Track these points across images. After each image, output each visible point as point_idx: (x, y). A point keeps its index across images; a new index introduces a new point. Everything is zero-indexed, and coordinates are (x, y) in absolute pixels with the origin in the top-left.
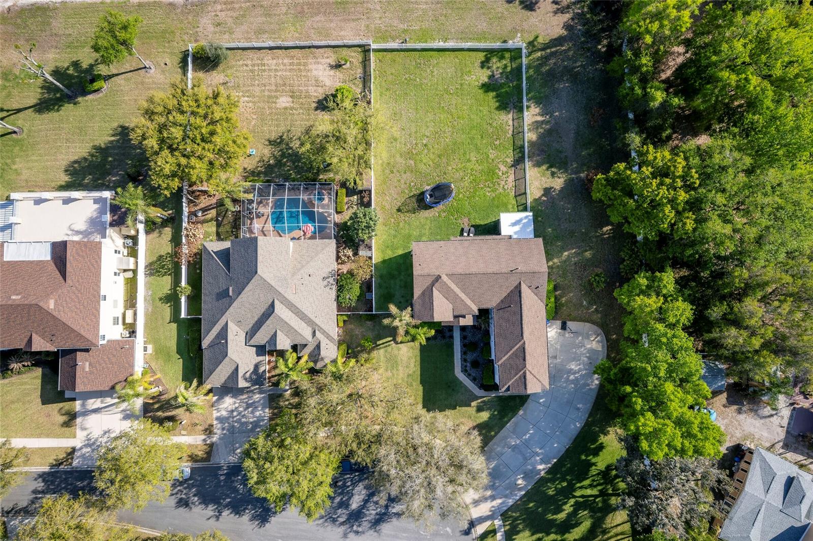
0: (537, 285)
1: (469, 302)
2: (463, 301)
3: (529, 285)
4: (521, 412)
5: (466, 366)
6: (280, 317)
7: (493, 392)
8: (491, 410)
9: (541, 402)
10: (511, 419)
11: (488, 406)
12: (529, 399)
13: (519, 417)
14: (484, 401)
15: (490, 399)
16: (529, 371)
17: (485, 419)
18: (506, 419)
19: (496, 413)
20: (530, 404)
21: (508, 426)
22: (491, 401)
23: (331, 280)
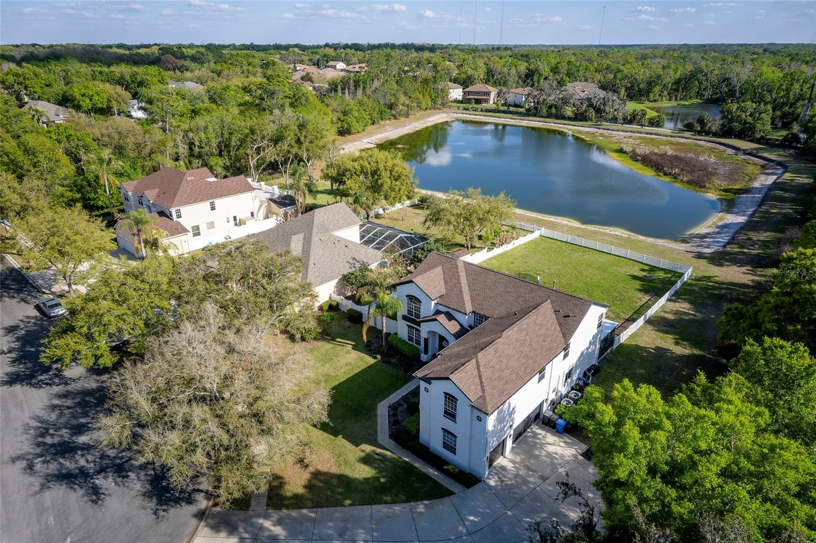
0: (568, 312)
1: (467, 298)
2: (461, 292)
3: (557, 309)
4: (421, 508)
5: (400, 405)
6: (290, 243)
7: (407, 452)
8: (381, 472)
9: (469, 520)
10: (394, 502)
11: (382, 465)
12: (447, 498)
13: (408, 509)
14: (384, 456)
15: (394, 458)
16: (477, 362)
17: (357, 476)
18: (389, 499)
19: (382, 480)
20: (443, 506)
21: (376, 507)
22: (392, 462)
23: (358, 265)
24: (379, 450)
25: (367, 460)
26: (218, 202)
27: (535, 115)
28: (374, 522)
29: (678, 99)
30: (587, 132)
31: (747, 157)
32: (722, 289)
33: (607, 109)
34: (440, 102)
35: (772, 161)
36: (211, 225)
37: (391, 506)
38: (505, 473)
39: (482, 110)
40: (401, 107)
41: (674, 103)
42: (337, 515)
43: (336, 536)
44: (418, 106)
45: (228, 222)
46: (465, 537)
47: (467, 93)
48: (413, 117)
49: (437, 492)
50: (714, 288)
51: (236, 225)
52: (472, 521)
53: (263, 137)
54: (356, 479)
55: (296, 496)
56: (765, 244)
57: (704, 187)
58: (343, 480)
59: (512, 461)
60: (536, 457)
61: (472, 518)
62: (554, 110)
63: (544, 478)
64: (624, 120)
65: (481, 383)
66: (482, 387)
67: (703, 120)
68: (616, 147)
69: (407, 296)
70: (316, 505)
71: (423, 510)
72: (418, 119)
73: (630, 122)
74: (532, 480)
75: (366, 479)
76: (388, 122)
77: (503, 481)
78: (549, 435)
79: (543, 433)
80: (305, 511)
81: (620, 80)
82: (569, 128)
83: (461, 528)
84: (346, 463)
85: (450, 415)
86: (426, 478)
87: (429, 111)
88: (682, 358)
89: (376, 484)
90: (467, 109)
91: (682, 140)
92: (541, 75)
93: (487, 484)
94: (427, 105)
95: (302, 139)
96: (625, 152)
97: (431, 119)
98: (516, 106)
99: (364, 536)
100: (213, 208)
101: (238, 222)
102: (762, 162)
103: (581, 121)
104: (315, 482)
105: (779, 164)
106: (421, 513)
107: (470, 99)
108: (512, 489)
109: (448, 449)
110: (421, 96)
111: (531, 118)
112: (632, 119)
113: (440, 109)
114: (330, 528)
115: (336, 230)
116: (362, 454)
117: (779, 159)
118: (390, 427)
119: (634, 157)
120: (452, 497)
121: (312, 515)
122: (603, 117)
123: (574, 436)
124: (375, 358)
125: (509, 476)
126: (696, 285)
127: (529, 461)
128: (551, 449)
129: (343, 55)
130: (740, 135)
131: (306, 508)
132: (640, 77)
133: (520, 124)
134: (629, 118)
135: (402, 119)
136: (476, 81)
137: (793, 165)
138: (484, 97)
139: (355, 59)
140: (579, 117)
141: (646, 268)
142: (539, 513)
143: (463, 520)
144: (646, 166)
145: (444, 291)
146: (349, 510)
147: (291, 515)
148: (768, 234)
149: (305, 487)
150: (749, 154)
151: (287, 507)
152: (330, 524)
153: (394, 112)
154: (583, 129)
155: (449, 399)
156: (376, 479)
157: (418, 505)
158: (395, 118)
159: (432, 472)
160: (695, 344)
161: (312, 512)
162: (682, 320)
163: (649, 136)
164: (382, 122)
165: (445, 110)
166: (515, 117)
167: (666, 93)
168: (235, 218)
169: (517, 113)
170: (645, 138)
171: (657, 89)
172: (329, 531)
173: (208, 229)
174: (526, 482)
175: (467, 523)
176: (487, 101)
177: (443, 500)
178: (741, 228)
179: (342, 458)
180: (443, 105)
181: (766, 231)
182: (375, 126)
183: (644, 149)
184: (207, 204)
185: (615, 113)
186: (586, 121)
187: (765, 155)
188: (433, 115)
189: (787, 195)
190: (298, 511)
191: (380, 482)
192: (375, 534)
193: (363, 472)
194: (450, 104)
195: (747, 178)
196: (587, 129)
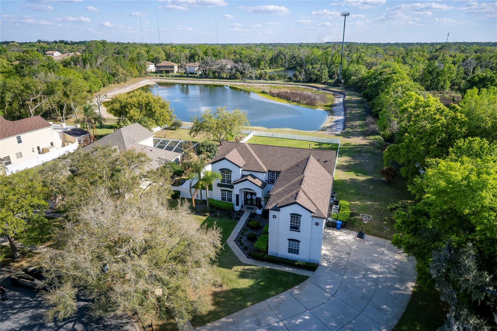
0: (325, 159)
1: (261, 163)
3: (318, 159)
4: (296, 291)
5: (241, 238)
7: (265, 263)
8: (257, 279)
9: (327, 289)
10: (277, 294)
11: (255, 275)
12: (306, 280)
13: (288, 294)
14: (253, 270)
15: (260, 269)
16: (303, 191)
17: (244, 286)
18: (273, 293)
19: (262, 283)
20: (307, 285)
21: (269, 300)
22: (260, 272)
23: (163, 162)
24: (247, 267)
25: (243, 275)
26: (23, 136)
27: (206, 78)
28: (274, 310)
29: (274, 67)
30: (239, 85)
31: (324, 91)
32: (358, 148)
33: (246, 72)
34: (144, 72)
35: (336, 92)
36: (19, 155)
37: (278, 296)
38: (328, 257)
39: (172, 76)
40: (121, 75)
41: (272, 70)
42: (248, 314)
43: (257, 327)
44: (131, 75)
45: (33, 151)
46: (332, 299)
47: (159, 67)
48: (129, 82)
49: (299, 280)
50: (354, 148)
51: (40, 153)
52: (329, 288)
53: (37, 92)
54: (244, 288)
55: (210, 313)
56: (361, 126)
57: (315, 105)
58: (235, 291)
59: (327, 250)
60: (337, 244)
61: (328, 287)
62: (217, 74)
63: (349, 254)
64: (256, 77)
65: (312, 202)
66: (314, 204)
67: (296, 75)
68: (259, 91)
69: (220, 170)
70: (228, 313)
71: (298, 292)
72: (133, 83)
73: (260, 79)
74: (343, 256)
75: (252, 286)
76: (113, 85)
77: (330, 262)
78: (334, 232)
79: (331, 231)
80: (223, 320)
81: (244, 58)
82: (228, 83)
83: (326, 294)
84: (230, 281)
85: (295, 227)
86: (287, 274)
87: (137, 78)
88: (364, 181)
89: (259, 287)
90: (163, 76)
91: (290, 86)
92: (199, 56)
93: (323, 266)
94: (136, 74)
95: (68, 93)
96: (266, 93)
97: (141, 83)
98: (191, 73)
99: (274, 320)
100: (20, 142)
101: (41, 151)
102: (333, 93)
103: (234, 79)
104: (218, 299)
105: (340, 93)
106: (298, 294)
107: (161, 71)
108: (337, 264)
109: (292, 253)
110: (131, 69)
111: (204, 79)
112: (260, 77)
113: (144, 77)
114: (248, 323)
115: (140, 141)
116: (238, 273)
117: (339, 91)
118: (244, 252)
119: (272, 95)
120: (309, 279)
121: (231, 320)
122: (244, 76)
123: (347, 229)
124: (205, 216)
125: (331, 258)
126: (345, 148)
127: (335, 248)
128: (341, 238)
129: (56, 47)
130: (315, 81)
131: (223, 317)
132: (253, 57)
133: (199, 83)
134: (258, 76)
135: (122, 83)
136: (160, 61)
137: (347, 93)
138: (171, 69)
139: (65, 50)
140: (232, 77)
141: (317, 144)
142: (359, 272)
143: (324, 290)
144: (281, 98)
145: (245, 162)
146: (251, 309)
147: (215, 326)
148: (358, 122)
149: (213, 305)
150: (324, 90)
151: (209, 321)
152: (247, 321)
153: (116, 79)
154: (237, 84)
155: (294, 217)
156: (258, 284)
157: (293, 290)
158: (118, 83)
159: (287, 269)
160: (365, 173)
161: (229, 318)
162: (351, 164)
163: (272, 85)
164: (110, 85)
165: (147, 77)
166: (194, 79)
167: (267, 65)
168: (38, 148)
169: (195, 77)
170: (271, 86)
171: (263, 63)
172: (249, 326)
173: (18, 158)
174: (343, 259)
175: (327, 290)
176: (173, 71)
177: (305, 282)
178: (345, 121)
179: (225, 279)
180: (146, 74)
181: (357, 121)
182: (106, 88)
183: (275, 91)
184: (14, 139)
185: (251, 74)
186: (236, 79)
187: (332, 89)
188: (142, 80)
189: (353, 105)
190: (219, 321)
191: (261, 285)
192: (280, 316)
193: (246, 283)
194: (149, 74)
195: (330, 100)
196: (238, 83)
